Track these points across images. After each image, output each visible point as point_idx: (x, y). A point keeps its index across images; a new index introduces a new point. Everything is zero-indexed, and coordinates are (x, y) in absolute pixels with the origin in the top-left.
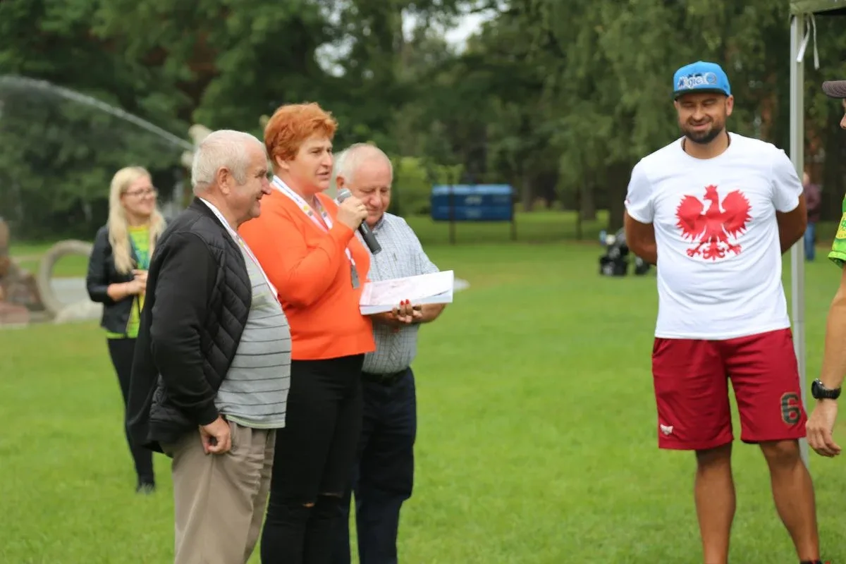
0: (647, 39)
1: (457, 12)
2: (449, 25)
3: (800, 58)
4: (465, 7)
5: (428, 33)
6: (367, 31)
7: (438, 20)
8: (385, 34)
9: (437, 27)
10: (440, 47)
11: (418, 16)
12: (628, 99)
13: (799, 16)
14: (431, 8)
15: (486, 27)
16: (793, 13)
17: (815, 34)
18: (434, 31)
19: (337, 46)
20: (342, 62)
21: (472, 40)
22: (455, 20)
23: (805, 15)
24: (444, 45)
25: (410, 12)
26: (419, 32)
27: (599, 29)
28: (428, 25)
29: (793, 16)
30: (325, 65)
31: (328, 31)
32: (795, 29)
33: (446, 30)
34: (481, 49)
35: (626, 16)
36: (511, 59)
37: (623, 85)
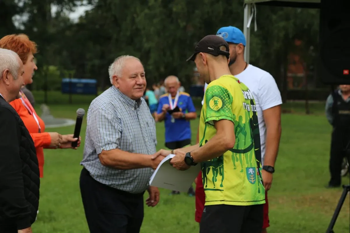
0: (155, 21)
1: (75, 5)
2: (71, 10)
3: (248, 25)
4: (78, 3)
5: (62, 14)
6: (35, 11)
7: (67, 9)
8: (44, 13)
9: (66, 12)
10: (67, 20)
11: (58, 6)
12: (146, 46)
13: (249, 4)
14: (64, 3)
15: (87, 12)
16: (246, 3)
17: (255, 14)
18: (65, 13)
19: (21, 15)
20: (24, 24)
21: (81, 18)
22: (74, 8)
23: (252, 4)
24: (68, 19)
25: (54, 4)
26: (58, 13)
27: (135, 15)
28: (62, 11)
29: (246, 4)
30: (16, 24)
31: (18, 9)
32: (246, 11)
33: (69, 13)
34: (84, 21)
35: (147, 11)
36: (97, 27)
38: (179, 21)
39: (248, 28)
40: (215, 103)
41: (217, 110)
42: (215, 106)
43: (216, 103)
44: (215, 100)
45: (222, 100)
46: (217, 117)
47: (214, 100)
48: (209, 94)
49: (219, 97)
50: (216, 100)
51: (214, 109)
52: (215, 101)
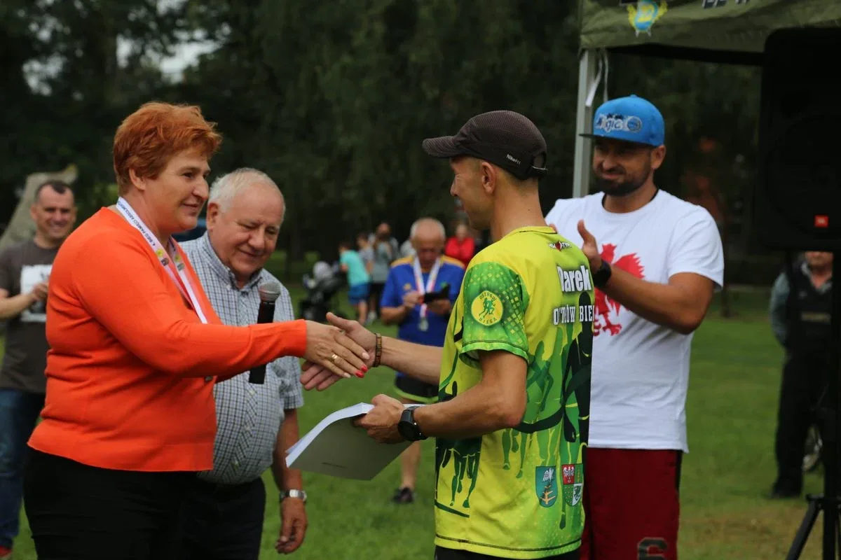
0: (366, 83)
1: (174, 41)
2: (167, 54)
3: (589, 102)
4: (183, 35)
5: (143, 61)
6: (79, 53)
7: (155, 49)
8: (101, 56)
9: (152, 56)
10: (155, 75)
11: (133, 42)
12: (344, 142)
13: (591, 51)
14: (147, 35)
15: (202, 58)
16: (585, 47)
17: (606, 75)
18: (149, 59)
19: (45, 62)
20: (49, 81)
21: (188, 71)
22: (171, 48)
23: (598, 50)
24: (159, 74)
25: (126, 37)
26: (134, 59)
27: (318, 69)
28: (143, 52)
29: (584, 51)
30: (33, 82)
31: (37, 47)
32: (584, 66)
33: (161, 59)
34: (196, 80)
35: (347, 59)
36: (227, 93)
37: (339, 128)
38: (424, 85)
39: (587, 108)
40: (485, 307)
41: (489, 324)
42: (485, 313)
43: (487, 307)
44: (486, 299)
45: (504, 301)
46: (489, 342)
47: (483, 299)
48: (475, 284)
49: (498, 294)
50: (489, 299)
51: (482, 322)
52: (485, 302)
